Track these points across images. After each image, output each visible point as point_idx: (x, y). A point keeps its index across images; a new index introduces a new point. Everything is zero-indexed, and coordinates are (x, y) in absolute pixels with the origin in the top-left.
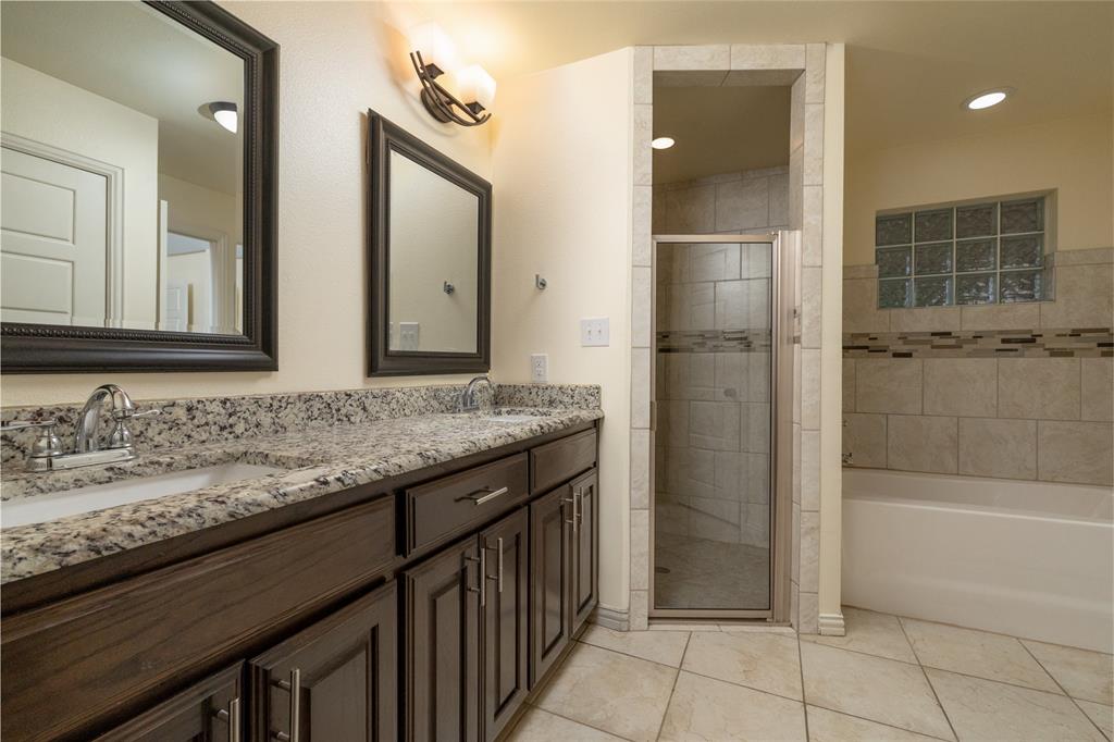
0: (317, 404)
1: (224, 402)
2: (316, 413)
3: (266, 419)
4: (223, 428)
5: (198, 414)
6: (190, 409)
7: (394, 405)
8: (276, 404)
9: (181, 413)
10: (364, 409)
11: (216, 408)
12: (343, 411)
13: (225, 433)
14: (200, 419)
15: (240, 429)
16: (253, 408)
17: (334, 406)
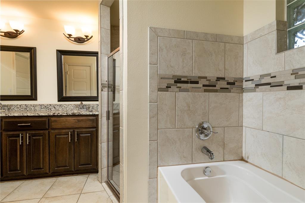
0: (43, 106)
1: (25, 105)
2: (43, 108)
3: (33, 108)
4: (25, 109)
5: (21, 106)
6: (20, 106)
7: (63, 107)
8: (34, 106)
9: (19, 106)
10: (55, 108)
11: (24, 106)
12: (49, 108)
13: (26, 110)
14: (22, 107)
15: (28, 109)
16: (30, 106)
17: (47, 107)
